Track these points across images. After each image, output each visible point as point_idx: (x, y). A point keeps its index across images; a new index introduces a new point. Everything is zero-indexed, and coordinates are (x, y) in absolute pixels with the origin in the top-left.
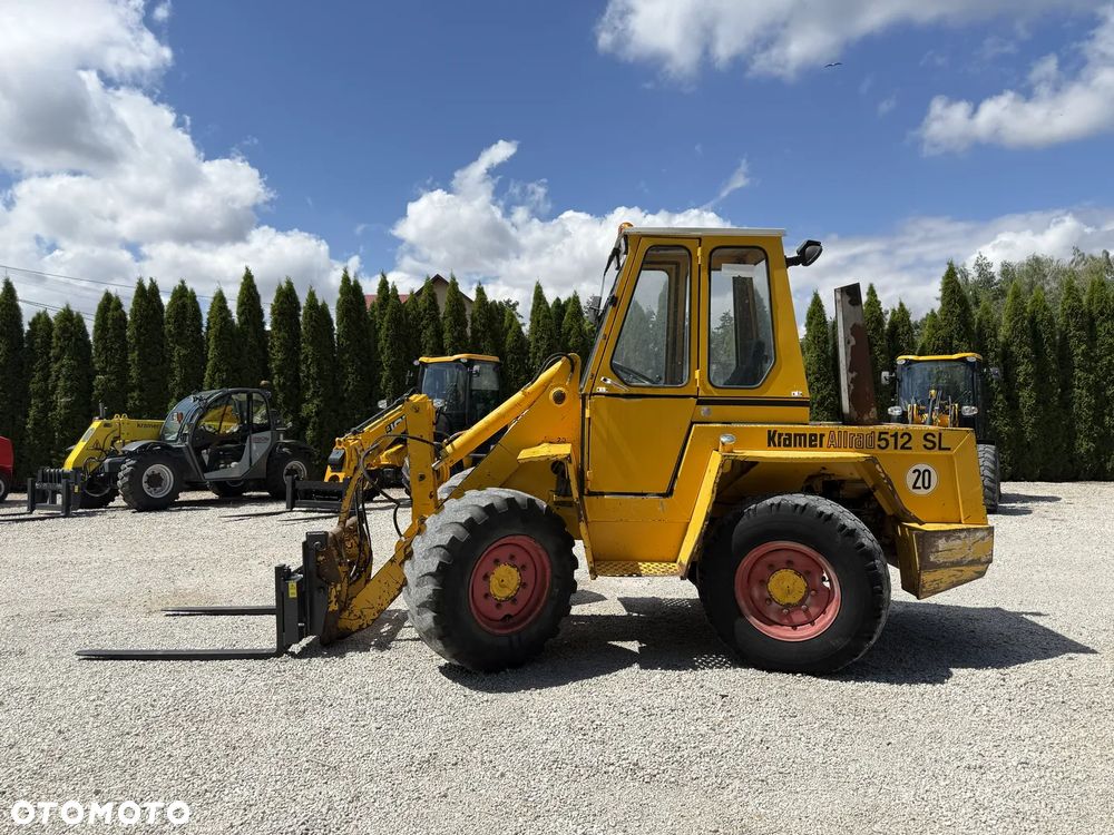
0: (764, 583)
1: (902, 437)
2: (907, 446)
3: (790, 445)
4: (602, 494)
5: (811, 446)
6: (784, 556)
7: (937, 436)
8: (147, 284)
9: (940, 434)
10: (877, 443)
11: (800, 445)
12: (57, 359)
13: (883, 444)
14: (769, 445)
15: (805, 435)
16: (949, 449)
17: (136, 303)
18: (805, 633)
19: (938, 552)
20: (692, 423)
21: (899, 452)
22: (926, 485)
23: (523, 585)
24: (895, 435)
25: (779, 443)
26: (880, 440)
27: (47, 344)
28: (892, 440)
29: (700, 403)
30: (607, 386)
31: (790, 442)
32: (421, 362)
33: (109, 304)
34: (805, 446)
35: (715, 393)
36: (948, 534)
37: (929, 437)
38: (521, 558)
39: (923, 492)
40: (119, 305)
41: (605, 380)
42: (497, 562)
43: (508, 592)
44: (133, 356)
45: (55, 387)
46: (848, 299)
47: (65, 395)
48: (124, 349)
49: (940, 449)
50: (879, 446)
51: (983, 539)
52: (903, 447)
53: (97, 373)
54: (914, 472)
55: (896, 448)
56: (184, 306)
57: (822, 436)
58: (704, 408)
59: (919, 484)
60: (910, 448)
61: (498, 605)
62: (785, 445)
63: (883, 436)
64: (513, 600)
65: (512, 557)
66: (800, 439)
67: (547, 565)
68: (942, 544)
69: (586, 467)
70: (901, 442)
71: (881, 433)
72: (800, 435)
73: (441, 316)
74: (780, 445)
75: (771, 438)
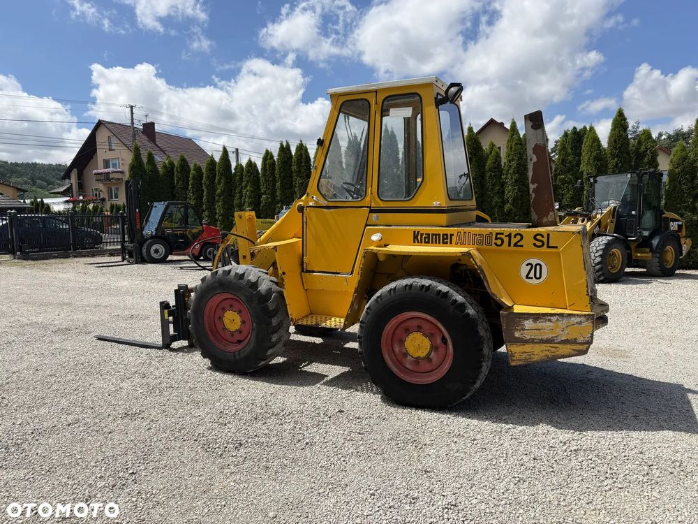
0: (402, 341)
1: (515, 237)
2: (518, 244)
3: (428, 242)
4: (314, 272)
5: (444, 243)
6: (415, 323)
7: (546, 236)
8: (285, 144)
9: (548, 235)
10: (494, 241)
11: (436, 242)
12: (246, 187)
13: (499, 242)
14: (414, 242)
15: (439, 235)
16: (556, 247)
17: (279, 155)
19: (524, 330)
20: (366, 226)
21: (512, 248)
22: (538, 276)
24: (509, 236)
25: (421, 240)
26: (496, 239)
27: (241, 179)
28: (506, 240)
29: (371, 211)
30: (314, 201)
31: (429, 240)
33: (268, 156)
34: (439, 243)
35: (382, 204)
36: (536, 317)
37: (538, 237)
39: (534, 281)
40: (272, 157)
41: (313, 197)
44: (278, 184)
45: (245, 202)
46: (530, 124)
47: (249, 206)
48: (274, 181)
49: (548, 247)
50: (496, 244)
51: (580, 323)
52: (515, 245)
53: (262, 194)
54: (527, 265)
56: (301, 155)
57: (452, 235)
58: (374, 215)
59: (532, 275)
60: (522, 246)
62: (425, 242)
63: (499, 236)
66: (436, 238)
68: (528, 324)
69: (305, 255)
70: (514, 241)
71: (497, 234)
72: (436, 235)
74: (421, 242)
75: (415, 237)
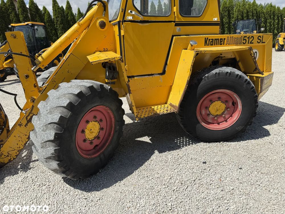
0: (207, 108)
1: (251, 38)
2: (252, 42)
3: (212, 45)
4: (134, 77)
5: (220, 44)
6: (217, 96)
9: (263, 36)
10: (243, 41)
11: (216, 44)
13: (244, 41)
14: (205, 45)
15: (218, 39)
16: (265, 42)
18: (224, 126)
19: (265, 84)
20: (173, 36)
23: (101, 129)
24: (249, 38)
25: (209, 43)
26: (244, 40)
28: (247, 40)
29: (177, 25)
30: (133, 16)
31: (213, 43)
32: (12, 26)
34: (218, 45)
37: (259, 38)
38: (99, 116)
41: (131, 12)
42: (88, 122)
43: (95, 135)
49: (262, 43)
50: (243, 43)
52: (251, 43)
55: (248, 43)
57: (225, 39)
58: (178, 28)
60: (253, 43)
61: (91, 143)
62: (211, 45)
63: (245, 38)
64: (98, 137)
65: (95, 117)
66: (217, 42)
67: (112, 116)
70: (250, 40)
73: (17, 8)
74: (209, 45)
75: (206, 42)
